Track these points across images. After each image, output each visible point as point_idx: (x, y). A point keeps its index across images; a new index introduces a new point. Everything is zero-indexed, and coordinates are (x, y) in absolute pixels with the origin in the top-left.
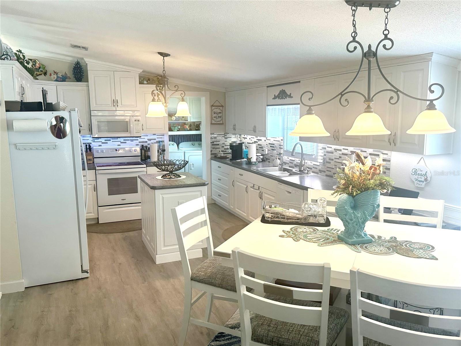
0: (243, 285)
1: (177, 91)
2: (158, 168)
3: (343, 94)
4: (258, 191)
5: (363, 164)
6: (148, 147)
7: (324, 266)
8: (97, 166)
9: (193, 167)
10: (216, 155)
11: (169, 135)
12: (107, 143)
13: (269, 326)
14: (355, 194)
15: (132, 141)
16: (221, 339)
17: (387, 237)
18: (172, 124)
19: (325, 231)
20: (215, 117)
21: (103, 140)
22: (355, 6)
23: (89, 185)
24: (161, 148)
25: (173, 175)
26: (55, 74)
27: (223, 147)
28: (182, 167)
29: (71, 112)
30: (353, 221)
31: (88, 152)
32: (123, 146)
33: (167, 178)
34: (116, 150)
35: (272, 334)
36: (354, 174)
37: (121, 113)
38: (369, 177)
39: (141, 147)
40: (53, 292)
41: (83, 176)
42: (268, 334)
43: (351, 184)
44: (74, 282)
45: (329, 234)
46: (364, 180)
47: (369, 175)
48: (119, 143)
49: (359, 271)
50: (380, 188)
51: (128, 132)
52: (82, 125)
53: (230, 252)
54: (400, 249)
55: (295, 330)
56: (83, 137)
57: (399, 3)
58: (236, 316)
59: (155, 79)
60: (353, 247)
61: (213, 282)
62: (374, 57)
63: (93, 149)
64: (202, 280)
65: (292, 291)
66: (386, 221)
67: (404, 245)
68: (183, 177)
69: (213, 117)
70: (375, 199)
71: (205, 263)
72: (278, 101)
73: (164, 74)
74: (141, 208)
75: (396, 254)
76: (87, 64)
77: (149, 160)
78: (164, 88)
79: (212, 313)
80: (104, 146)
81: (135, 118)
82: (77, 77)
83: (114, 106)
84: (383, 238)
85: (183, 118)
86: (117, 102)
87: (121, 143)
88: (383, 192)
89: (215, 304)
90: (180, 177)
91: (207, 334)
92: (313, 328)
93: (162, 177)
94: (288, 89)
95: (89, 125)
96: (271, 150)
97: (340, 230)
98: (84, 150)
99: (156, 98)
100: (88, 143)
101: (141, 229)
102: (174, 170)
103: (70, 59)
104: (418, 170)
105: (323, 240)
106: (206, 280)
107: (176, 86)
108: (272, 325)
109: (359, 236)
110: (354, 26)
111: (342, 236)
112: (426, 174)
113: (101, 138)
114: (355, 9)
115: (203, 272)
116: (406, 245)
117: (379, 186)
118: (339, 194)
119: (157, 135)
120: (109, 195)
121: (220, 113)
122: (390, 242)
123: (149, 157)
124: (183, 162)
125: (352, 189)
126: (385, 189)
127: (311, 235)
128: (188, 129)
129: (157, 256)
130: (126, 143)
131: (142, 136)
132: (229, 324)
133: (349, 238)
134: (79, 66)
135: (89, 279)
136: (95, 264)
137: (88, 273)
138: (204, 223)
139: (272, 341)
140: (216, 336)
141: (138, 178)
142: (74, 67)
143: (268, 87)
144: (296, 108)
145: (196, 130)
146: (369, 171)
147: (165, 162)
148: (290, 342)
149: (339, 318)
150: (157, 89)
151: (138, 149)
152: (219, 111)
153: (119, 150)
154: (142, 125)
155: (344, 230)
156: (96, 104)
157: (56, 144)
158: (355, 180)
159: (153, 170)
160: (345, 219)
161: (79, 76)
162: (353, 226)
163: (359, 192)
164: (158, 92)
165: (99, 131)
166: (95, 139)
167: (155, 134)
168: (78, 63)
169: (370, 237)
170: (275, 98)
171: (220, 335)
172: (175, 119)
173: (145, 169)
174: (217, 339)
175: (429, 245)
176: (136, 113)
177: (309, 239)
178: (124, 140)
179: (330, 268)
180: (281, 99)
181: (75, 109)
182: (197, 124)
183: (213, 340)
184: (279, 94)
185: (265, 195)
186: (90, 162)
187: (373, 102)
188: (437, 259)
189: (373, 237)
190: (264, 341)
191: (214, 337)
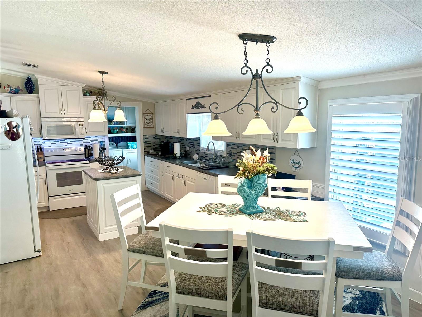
0: (169, 251)
1: (114, 101)
2: (100, 163)
3: (239, 105)
4: (182, 179)
5: (255, 155)
6: (91, 146)
7: (228, 231)
8: (47, 163)
9: (130, 162)
10: (148, 152)
11: (109, 137)
12: (56, 144)
13: (190, 281)
14: (250, 178)
15: (77, 141)
16: (153, 296)
17: (273, 207)
18: (111, 128)
19: (230, 206)
20: (147, 122)
21: (52, 142)
22: (246, 41)
23: (40, 179)
24: (102, 147)
25: (113, 169)
26: (9, 87)
27: (154, 145)
28: (120, 162)
29: (23, 118)
30: (249, 197)
31: (39, 152)
32: (69, 146)
33: (107, 171)
34: (64, 150)
35: (192, 287)
36: (249, 163)
37: (68, 119)
38: (260, 165)
39: (85, 147)
40: (8, 270)
41: (35, 172)
42: (189, 287)
43: (247, 170)
44: (28, 260)
45: (233, 207)
46: (256, 167)
47: (259, 163)
48: (66, 144)
49: (252, 232)
50: (267, 172)
51: (73, 134)
52: (33, 129)
53: (158, 226)
54: (283, 216)
55: (209, 282)
56: (34, 139)
57: (276, 40)
58: (165, 277)
59: (97, 92)
60: (250, 216)
61: (146, 252)
62: (260, 78)
63: (44, 149)
64: (137, 251)
65: (205, 251)
66: (273, 196)
67: (285, 213)
68: (121, 170)
69: (145, 122)
70: (264, 180)
71: (140, 237)
72: (195, 110)
73: (103, 88)
74: (85, 196)
75: (280, 219)
76: (37, 79)
77: (92, 157)
78: (103, 99)
79: (146, 277)
80: (53, 147)
81: (80, 123)
82: (29, 90)
83: (61, 113)
84: (271, 209)
85: (120, 123)
86: (64, 111)
87: (68, 143)
88: (269, 175)
89: (148, 269)
90: (119, 170)
91: (142, 293)
92: (222, 279)
93: (103, 171)
94: (202, 101)
95: (40, 130)
96: (191, 148)
97: (241, 204)
98: (35, 150)
99: (97, 107)
100: (39, 144)
101: (86, 214)
102: (113, 164)
103: (22, 75)
104: (294, 159)
105: (229, 212)
106: (140, 250)
107: (114, 98)
108: (192, 280)
109: (254, 208)
110: (246, 56)
111: (242, 209)
112: (299, 162)
113: (50, 140)
114: (246, 43)
115: (138, 244)
116: (286, 213)
117: (267, 171)
118: (239, 178)
119: (99, 137)
120: (58, 187)
121: (151, 119)
122: (276, 211)
123: (92, 155)
124: (120, 158)
125: (248, 174)
126: (270, 173)
127: (221, 210)
128: (125, 132)
129: (100, 235)
130: (72, 143)
131: (86, 138)
132: (160, 284)
133: (247, 210)
134: (30, 81)
135: (41, 257)
136: (46, 244)
137: (41, 252)
138: (138, 205)
139: (192, 292)
140: (150, 294)
141: (82, 172)
142: (26, 81)
143: (187, 99)
144: (208, 116)
145: (132, 132)
146: (260, 160)
147: (106, 159)
148: (206, 291)
149: (242, 270)
150: (97, 99)
151: (83, 148)
152: (150, 118)
153: (66, 150)
154: (86, 129)
155: (243, 205)
156: (46, 112)
157: (10, 145)
158: (250, 167)
159: (96, 165)
160: (244, 196)
161: (30, 89)
162: (250, 201)
163: (253, 176)
164: (98, 102)
165: (49, 134)
166: (45, 141)
167: (96, 136)
168: (29, 79)
169: (262, 208)
170: (193, 108)
171: (153, 293)
172: (114, 124)
173: (88, 165)
174: (150, 296)
175: (302, 212)
176: (80, 119)
177: (219, 212)
178: (70, 141)
179: (232, 232)
180: (198, 109)
181: (26, 116)
182: (133, 128)
183: (147, 297)
184: (196, 105)
185: (187, 182)
186: (41, 160)
187: (260, 111)
188: (307, 222)
189: (264, 208)
190: (186, 293)
191: (148, 295)
